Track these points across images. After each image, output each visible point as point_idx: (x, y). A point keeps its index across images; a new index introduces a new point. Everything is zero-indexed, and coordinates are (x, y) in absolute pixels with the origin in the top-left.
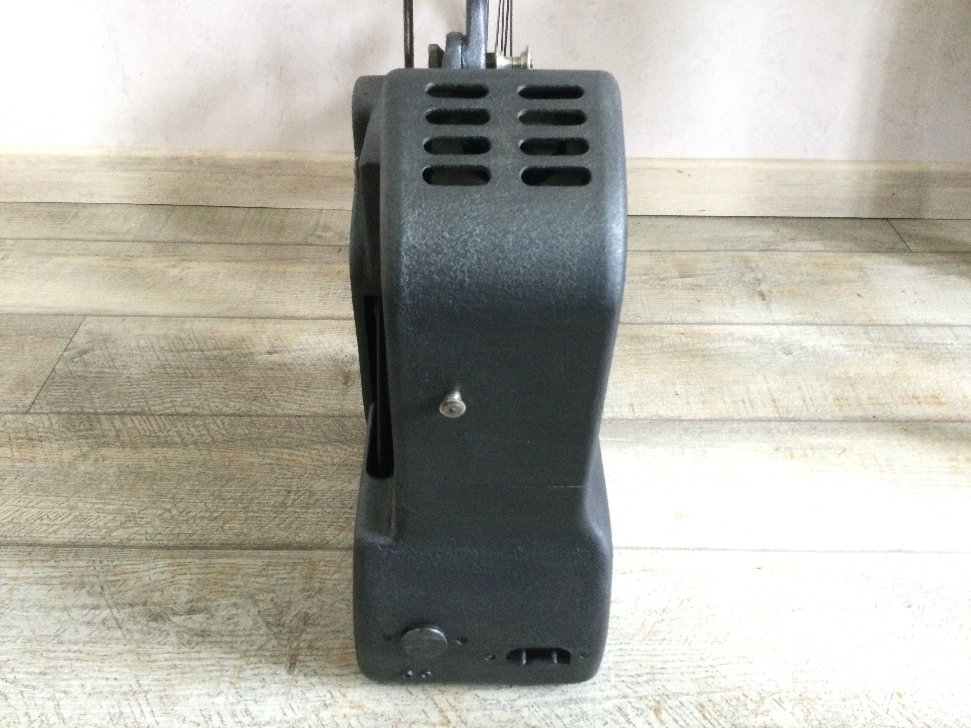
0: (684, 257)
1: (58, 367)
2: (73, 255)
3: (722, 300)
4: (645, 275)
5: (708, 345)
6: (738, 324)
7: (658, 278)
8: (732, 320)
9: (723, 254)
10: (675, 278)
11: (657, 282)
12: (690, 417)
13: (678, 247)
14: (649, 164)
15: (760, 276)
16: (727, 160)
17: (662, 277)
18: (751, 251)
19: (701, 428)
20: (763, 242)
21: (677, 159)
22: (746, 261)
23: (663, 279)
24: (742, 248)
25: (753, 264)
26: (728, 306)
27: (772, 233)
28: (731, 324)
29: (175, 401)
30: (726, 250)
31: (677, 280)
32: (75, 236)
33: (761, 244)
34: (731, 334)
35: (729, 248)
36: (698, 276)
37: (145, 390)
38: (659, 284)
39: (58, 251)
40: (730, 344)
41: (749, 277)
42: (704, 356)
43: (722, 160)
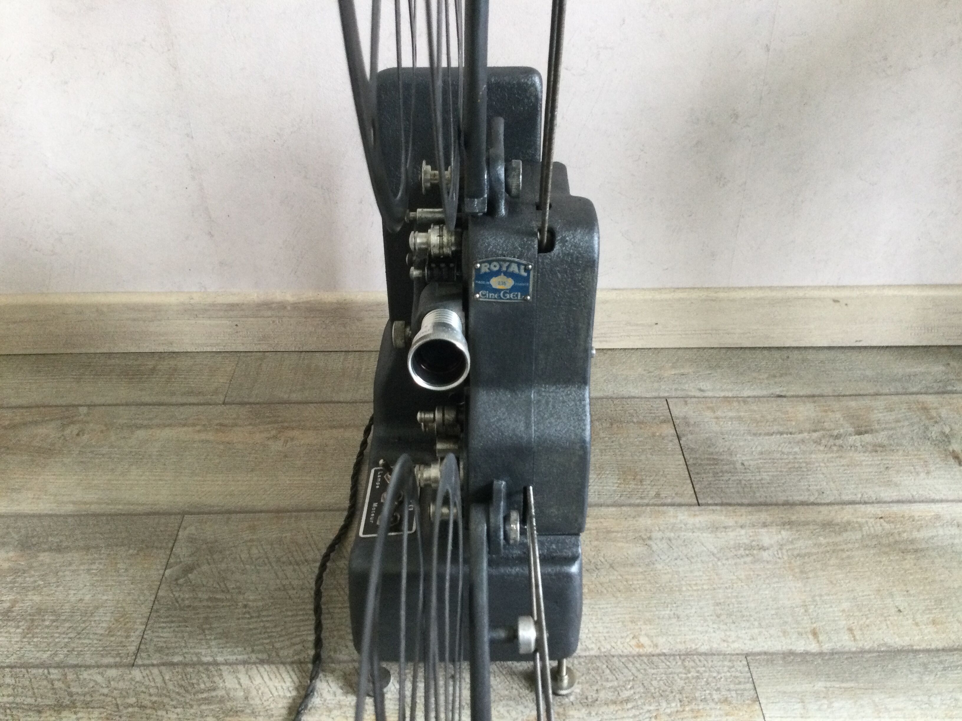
0: (853, 404)
1: (161, 593)
2: (158, 426)
3: (913, 466)
4: (815, 431)
5: (916, 534)
6: (942, 501)
7: (831, 436)
8: (933, 496)
9: (895, 398)
10: (850, 435)
11: (832, 442)
12: (923, 646)
13: (841, 389)
14: (801, 294)
15: (947, 430)
16: (890, 286)
17: (835, 433)
18: (926, 393)
19: (941, 662)
20: (936, 381)
21: (833, 287)
22: (925, 409)
23: (837, 437)
24: (915, 390)
25: (934, 413)
26: (923, 475)
27: (942, 368)
28: (933, 501)
29: (304, 641)
30: (897, 394)
31: (854, 437)
32: (155, 399)
33: (935, 385)
34: (938, 517)
35: (900, 390)
36: (877, 431)
37: (268, 625)
38: (835, 445)
39: (139, 422)
40: (941, 532)
41: (934, 431)
42: (916, 551)
43: (883, 286)
